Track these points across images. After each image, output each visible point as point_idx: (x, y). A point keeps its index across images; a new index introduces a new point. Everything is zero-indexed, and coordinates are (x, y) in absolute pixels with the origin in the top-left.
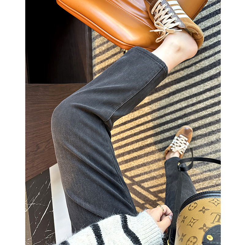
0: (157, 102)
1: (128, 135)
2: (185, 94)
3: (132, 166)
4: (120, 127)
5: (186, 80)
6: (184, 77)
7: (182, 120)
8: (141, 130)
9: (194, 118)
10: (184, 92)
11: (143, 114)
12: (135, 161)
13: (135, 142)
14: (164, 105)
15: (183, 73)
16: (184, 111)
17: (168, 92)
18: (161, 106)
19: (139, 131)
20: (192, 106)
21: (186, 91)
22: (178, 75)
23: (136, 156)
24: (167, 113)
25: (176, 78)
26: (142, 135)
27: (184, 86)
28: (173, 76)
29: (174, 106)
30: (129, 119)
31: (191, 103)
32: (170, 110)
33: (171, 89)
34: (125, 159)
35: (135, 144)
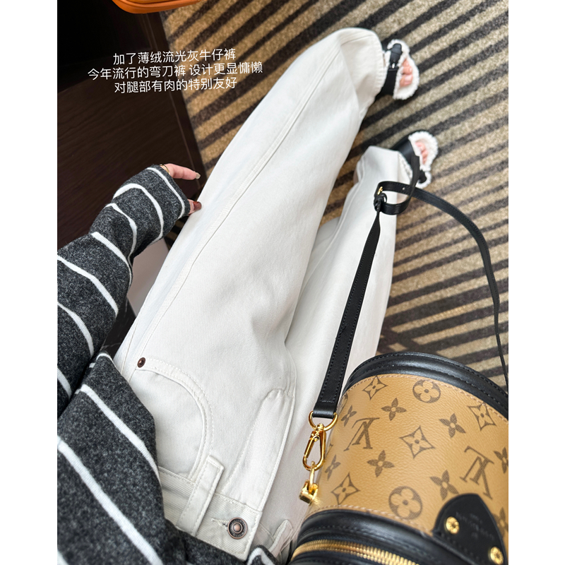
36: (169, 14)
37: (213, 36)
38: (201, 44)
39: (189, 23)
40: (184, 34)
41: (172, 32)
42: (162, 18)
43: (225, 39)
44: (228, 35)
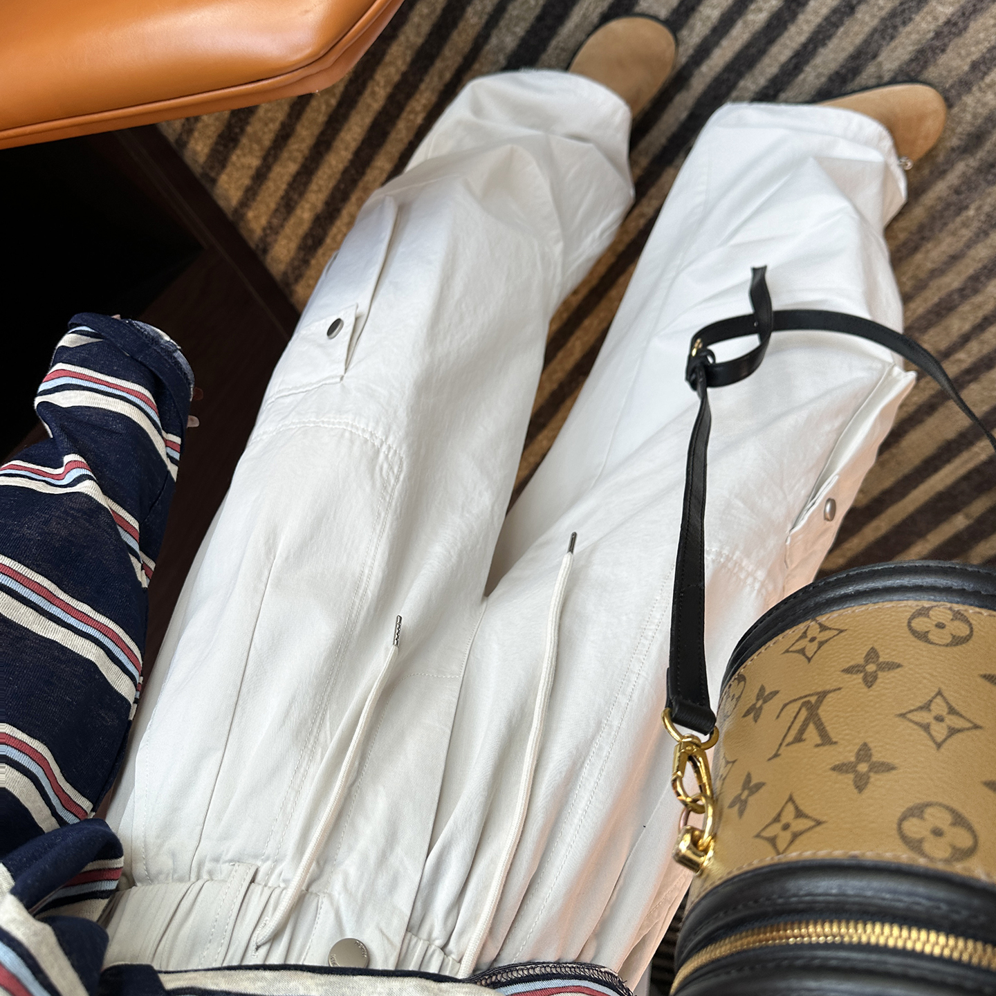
36: (219, 174)
37: (315, 180)
38: (296, 203)
39: (260, 176)
40: (259, 198)
41: (234, 202)
42: (207, 186)
43: (338, 176)
44: (341, 167)
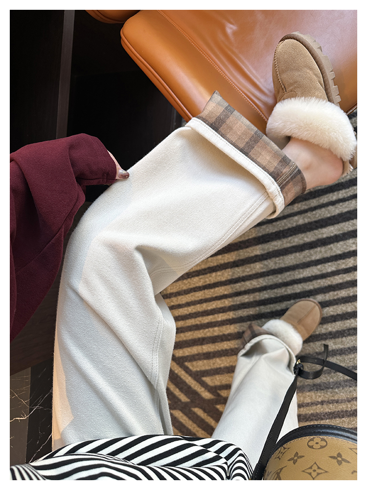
0: (277, 257)
1: (217, 308)
2: (334, 249)
3: (218, 366)
4: (203, 291)
5: (338, 223)
6: (334, 216)
7: (323, 295)
8: (243, 302)
9: (346, 295)
10: (332, 245)
11: (250, 273)
12: (223, 358)
13: (228, 322)
14: (291, 264)
15: (333, 209)
16: (329, 280)
17: (301, 242)
18: (286, 265)
19: (238, 303)
20: (344, 273)
21: (336, 244)
22: (323, 213)
23: (228, 348)
24: (297, 280)
25: (320, 218)
26: (244, 312)
27: (332, 235)
28: (313, 214)
29: (311, 268)
30: (223, 279)
31: (343, 266)
32: (303, 274)
33: (307, 237)
34: (204, 351)
35: (228, 326)
